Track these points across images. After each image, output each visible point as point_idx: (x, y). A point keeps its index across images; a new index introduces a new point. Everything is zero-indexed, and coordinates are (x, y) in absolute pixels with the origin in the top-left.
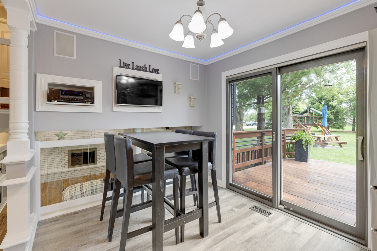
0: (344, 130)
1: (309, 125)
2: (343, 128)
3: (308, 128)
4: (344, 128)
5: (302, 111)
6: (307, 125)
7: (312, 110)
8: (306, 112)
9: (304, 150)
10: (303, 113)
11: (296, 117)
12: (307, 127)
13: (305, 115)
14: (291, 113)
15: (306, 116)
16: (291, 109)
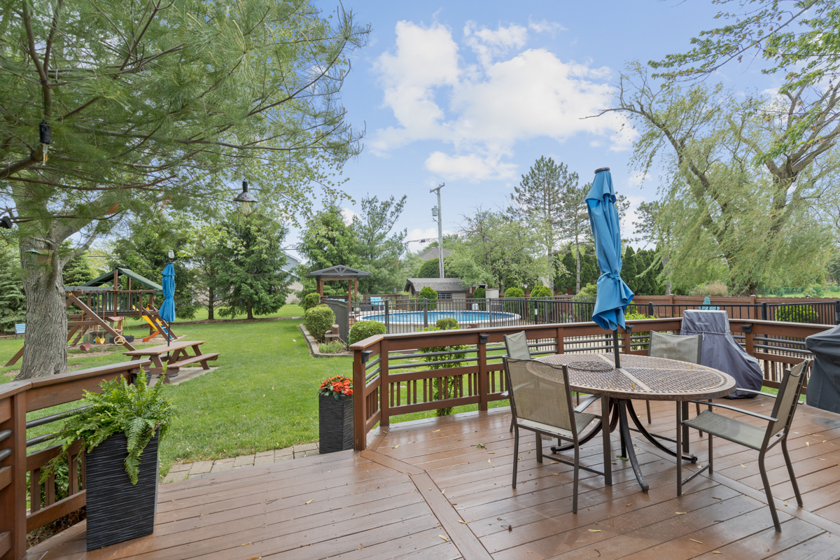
0: (194, 320)
1: (117, 315)
2: (191, 316)
3: (116, 324)
4: (195, 314)
5: (96, 276)
6: (112, 314)
7: (125, 274)
8: (108, 279)
9: (128, 479)
10: (97, 284)
11: (76, 293)
12: (112, 321)
13: (105, 287)
14: (58, 281)
15: (108, 291)
16: (60, 268)
